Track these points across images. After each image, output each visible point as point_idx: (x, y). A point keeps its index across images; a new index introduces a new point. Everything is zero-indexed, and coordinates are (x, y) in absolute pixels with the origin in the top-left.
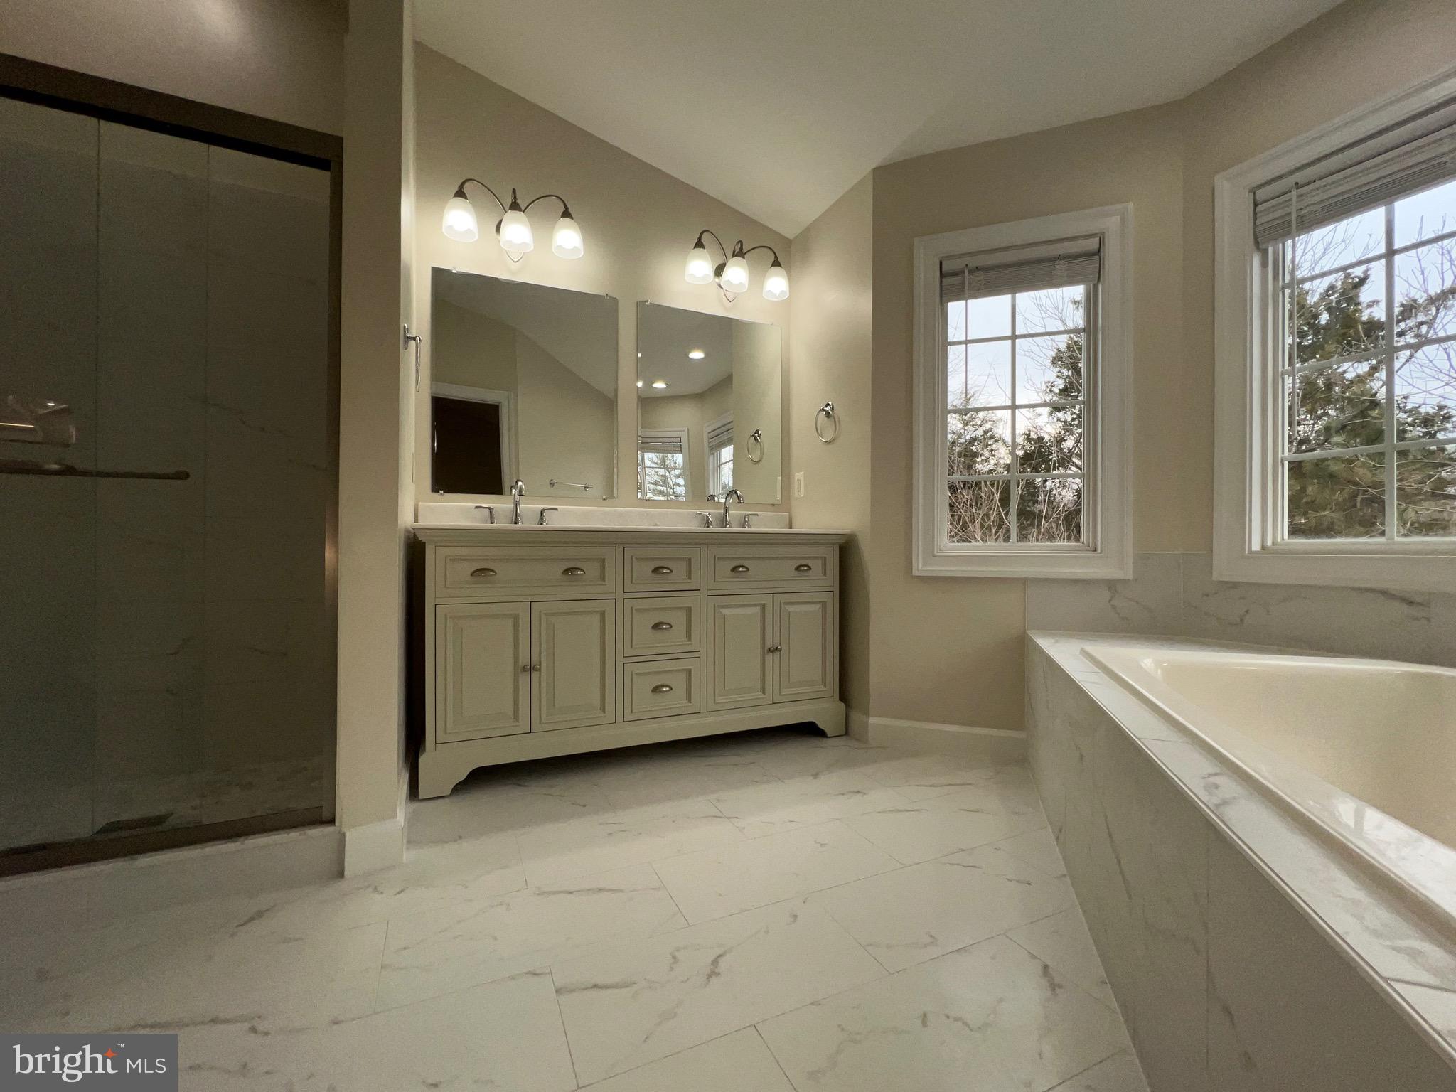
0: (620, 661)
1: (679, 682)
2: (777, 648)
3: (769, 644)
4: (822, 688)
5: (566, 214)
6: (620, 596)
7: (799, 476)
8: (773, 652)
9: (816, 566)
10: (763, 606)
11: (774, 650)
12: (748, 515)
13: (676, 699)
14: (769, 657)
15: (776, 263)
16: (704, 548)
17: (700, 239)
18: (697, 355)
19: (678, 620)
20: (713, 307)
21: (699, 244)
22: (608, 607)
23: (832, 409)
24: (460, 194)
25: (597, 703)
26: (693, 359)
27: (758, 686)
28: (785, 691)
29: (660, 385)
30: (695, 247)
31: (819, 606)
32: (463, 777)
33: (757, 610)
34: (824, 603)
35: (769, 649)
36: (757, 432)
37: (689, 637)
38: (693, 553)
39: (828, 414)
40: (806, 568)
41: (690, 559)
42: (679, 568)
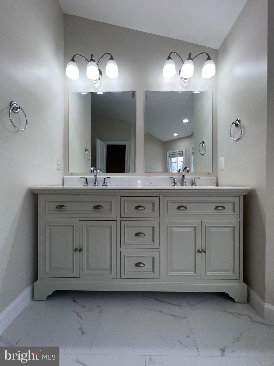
0: (119, 249)
1: (148, 263)
2: (203, 250)
3: (198, 247)
4: (231, 274)
5: (112, 58)
6: (119, 219)
7: (221, 159)
8: (201, 252)
9: (229, 207)
10: (195, 228)
11: (201, 251)
12: (195, 178)
13: (146, 270)
14: (198, 255)
15: (209, 58)
16: (161, 198)
17: (169, 56)
18: (186, 121)
19: (148, 232)
20: (180, 89)
21: (169, 58)
22: (113, 224)
23: (240, 122)
24: (73, 60)
25: (109, 268)
26: (185, 123)
27: (192, 269)
28: (208, 273)
29: (176, 135)
30: (167, 60)
31: (230, 228)
32: (51, 294)
33: (191, 229)
34: (233, 228)
35: (199, 250)
36: (203, 142)
37: (154, 241)
38: (156, 200)
39: (237, 125)
40: (222, 208)
41: (154, 203)
42: (148, 207)
